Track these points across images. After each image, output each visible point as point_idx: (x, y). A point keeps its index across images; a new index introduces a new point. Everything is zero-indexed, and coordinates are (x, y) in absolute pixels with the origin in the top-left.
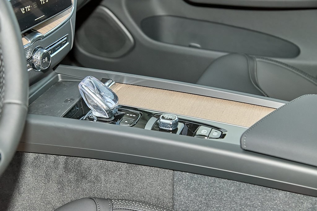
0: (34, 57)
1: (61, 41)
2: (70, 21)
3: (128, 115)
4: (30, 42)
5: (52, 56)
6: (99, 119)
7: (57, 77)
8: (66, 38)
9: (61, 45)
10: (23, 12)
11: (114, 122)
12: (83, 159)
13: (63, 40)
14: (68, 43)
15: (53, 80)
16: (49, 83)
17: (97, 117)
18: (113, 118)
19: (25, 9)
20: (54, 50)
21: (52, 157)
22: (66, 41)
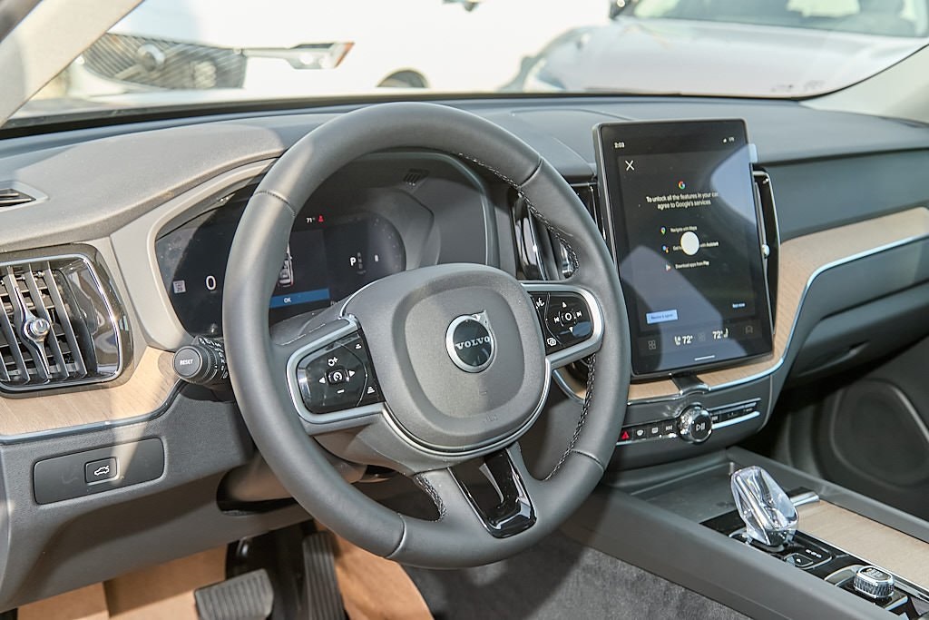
0: (683, 418)
1: (743, 407)
2: (769, 379)
3: (808, 551)
4: (681, 392)
5: (714, 426)
6: (755, 543)
7: (729, 466)
8: (754, 404)
9: (741, 413)
10: (678, 344)
11: (780, 555)
12: (710, 601)
13: (746, 406)
14: (756, 414)
15: (719, 469)
16: (709, 472)
17: (754, 540)
18: (781, 548)
19: (682, 340)
20: (724, 418)
21: (663, 583)
22: (754, 409)
